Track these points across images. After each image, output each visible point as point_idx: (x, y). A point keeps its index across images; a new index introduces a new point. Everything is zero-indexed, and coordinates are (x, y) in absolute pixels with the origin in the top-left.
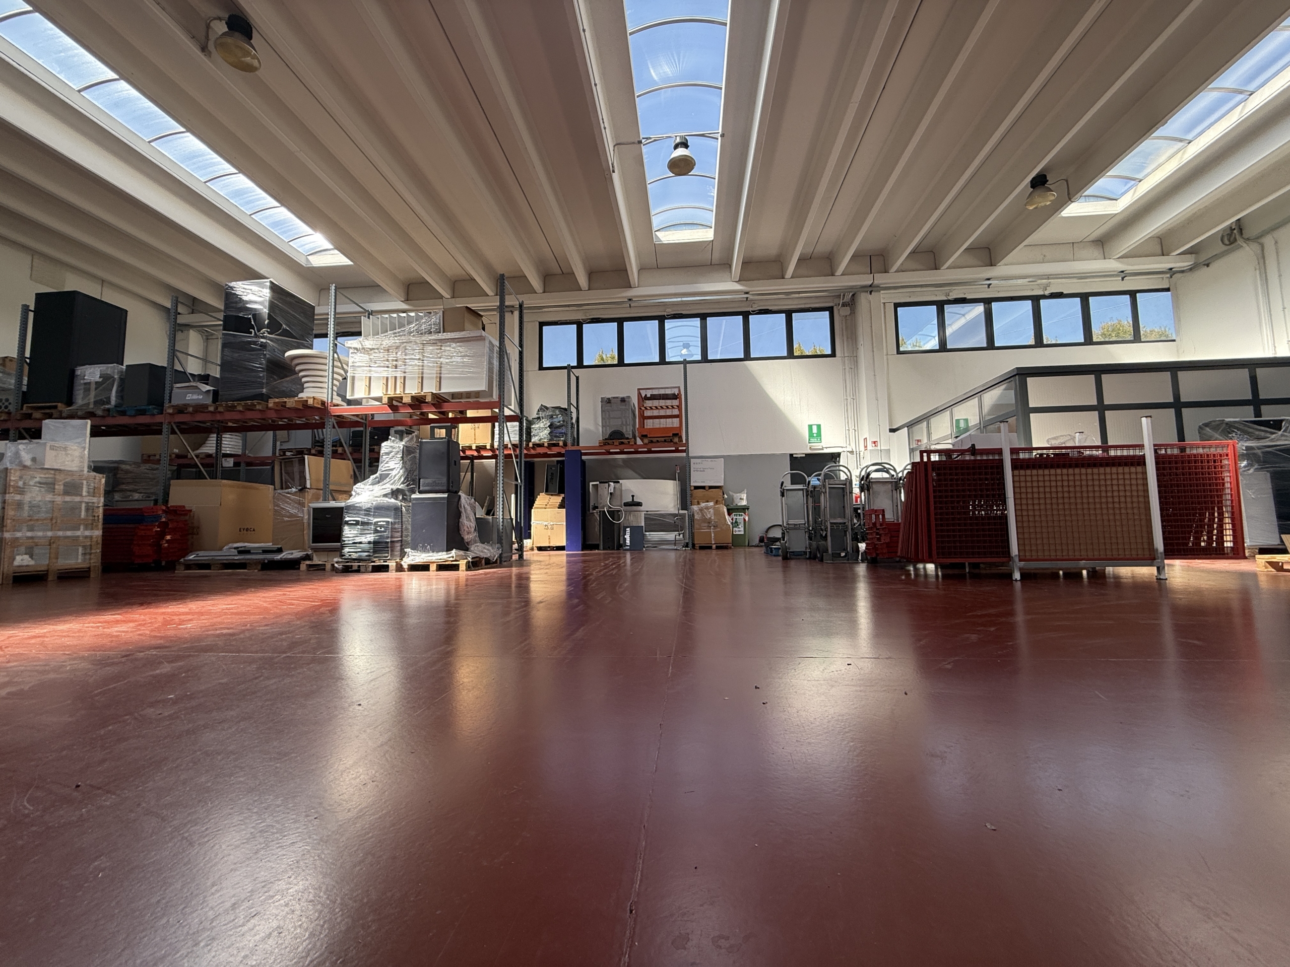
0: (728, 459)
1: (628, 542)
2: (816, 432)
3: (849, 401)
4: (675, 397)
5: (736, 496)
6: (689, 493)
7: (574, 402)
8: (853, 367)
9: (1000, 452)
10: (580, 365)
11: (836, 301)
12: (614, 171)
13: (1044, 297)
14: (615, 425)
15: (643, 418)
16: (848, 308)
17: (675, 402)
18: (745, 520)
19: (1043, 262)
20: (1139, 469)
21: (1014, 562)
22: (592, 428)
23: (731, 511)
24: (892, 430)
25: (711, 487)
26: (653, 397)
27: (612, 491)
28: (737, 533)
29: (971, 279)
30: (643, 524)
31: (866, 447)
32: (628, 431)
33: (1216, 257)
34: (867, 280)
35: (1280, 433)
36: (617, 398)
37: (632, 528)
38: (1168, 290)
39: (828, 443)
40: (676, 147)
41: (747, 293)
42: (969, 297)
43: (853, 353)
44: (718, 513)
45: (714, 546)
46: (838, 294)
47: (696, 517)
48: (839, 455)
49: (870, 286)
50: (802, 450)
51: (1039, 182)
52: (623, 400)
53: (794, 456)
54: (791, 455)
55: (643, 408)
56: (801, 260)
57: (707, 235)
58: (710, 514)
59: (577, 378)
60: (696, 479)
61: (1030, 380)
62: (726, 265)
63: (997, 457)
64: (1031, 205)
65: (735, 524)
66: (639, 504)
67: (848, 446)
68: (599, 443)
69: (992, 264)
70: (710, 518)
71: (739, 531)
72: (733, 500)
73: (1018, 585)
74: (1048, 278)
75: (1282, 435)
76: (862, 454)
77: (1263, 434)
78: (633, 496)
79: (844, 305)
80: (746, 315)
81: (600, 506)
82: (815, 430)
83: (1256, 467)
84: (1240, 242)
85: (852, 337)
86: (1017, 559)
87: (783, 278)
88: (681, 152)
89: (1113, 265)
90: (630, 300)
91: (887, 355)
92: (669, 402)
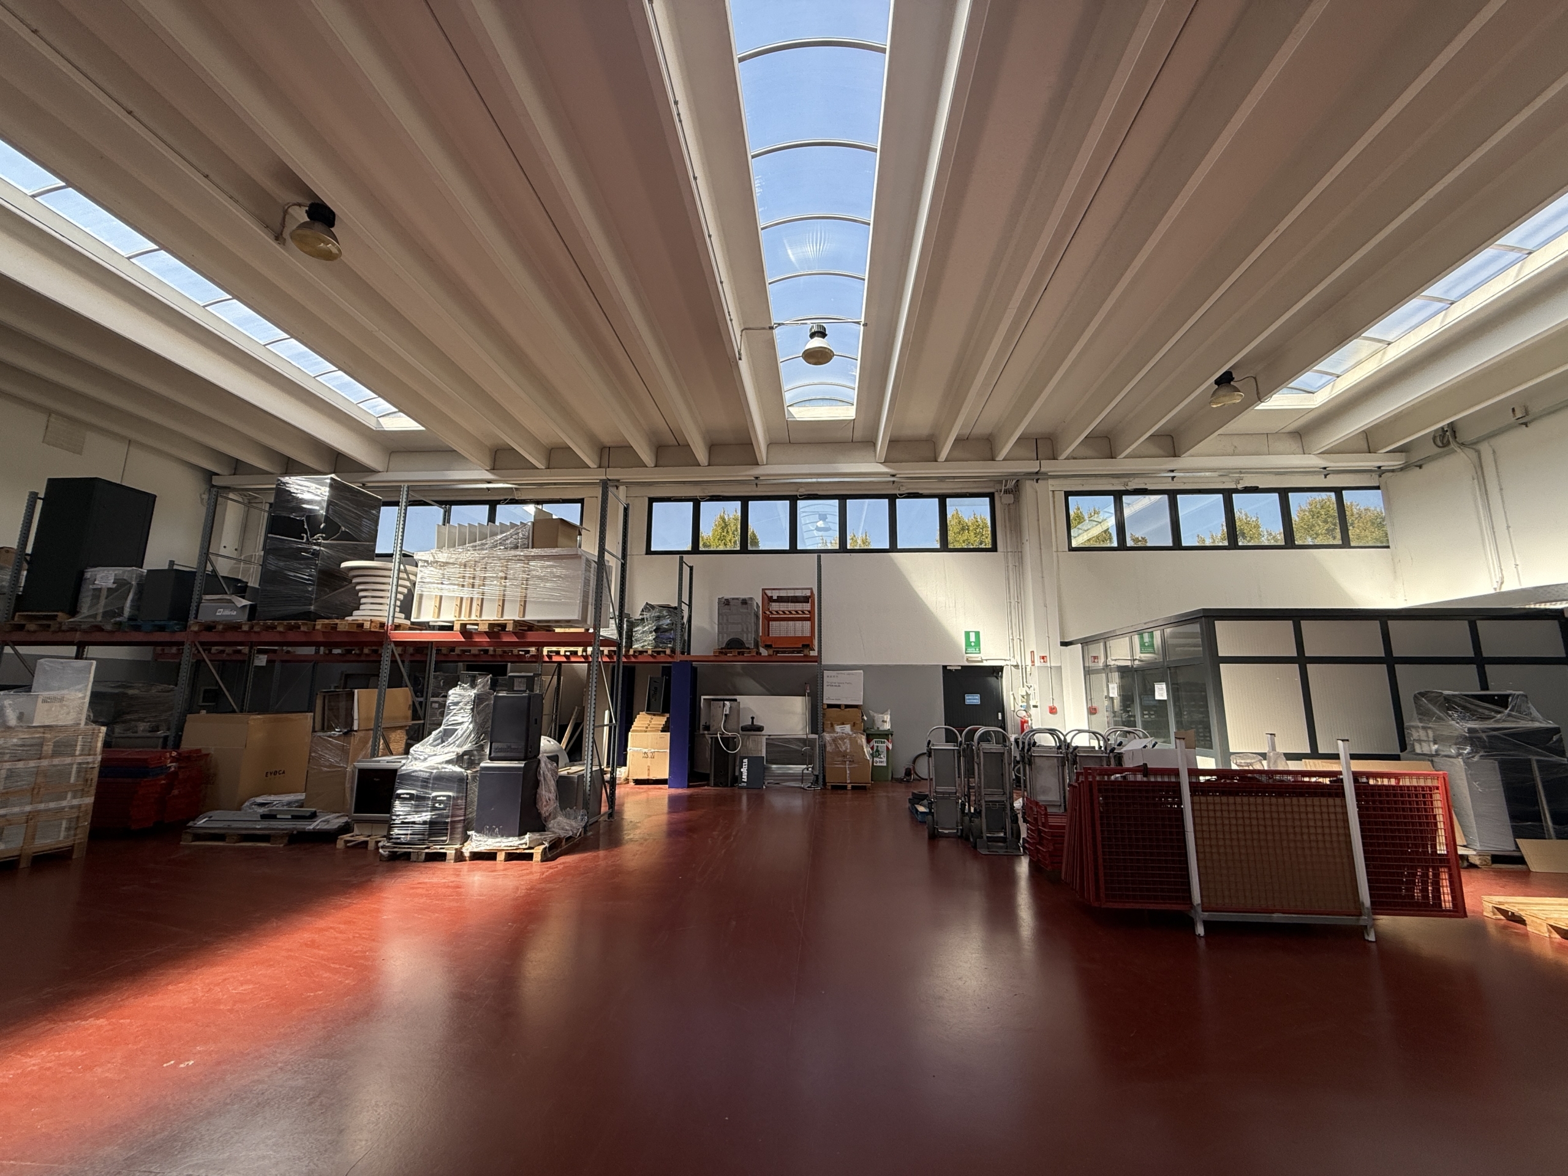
0: (867, 669)
1: (745, 777)
2: (974, 641)
3: (1012, 604)
4: (806, 600)
5: (878, 717)
6: (820, 709)
7: (685, 599)
8: (1017, 564)
9: (1176, 772)
10: (695, 550)
11: (998, 487)
12: (740, 359)
13: (1237, 491)
14: (735, 632)
15: (768, 619)
16: (1012, 496)
17: (807, 607)
18: (888, 748)
19: (1233, 455)
20: (1338, 801)
21: (1196, 911)
22: (706, 626)
23: (871, 737)
24: (1064, 644)
25: (847, 706)
26: (780, 600)
27: (728, 712)
28: (878, 764)
29: (1149, 470)
30: (764, 755)
31: (1033, 662)
32: (749, 640)
33: (1430, 459)
34: (1033, 467)
35: (1507, 711)
36: (737, 599)
37: (750, 759)
38: (1378, 488)
39: (989, 654)
40: (812, 335)
41: (893, 476)
42: (1150, 487)
43: (1017, 548)
44: (854, 742)
45: (849, 786)
46: (998, 480)
47: (829, 749)
48: (1001, 668)
49: (1037, 473)
50: (956, 662)
51: (1225, 380)
52: (744, 602)
53: (948, 668)
54: (945, 667)
55: (768, 613)
56: (958, 440)
57: (848, 413)
58: (846, 746)
59: (691, 568)
60: (831, 696)
61: (1218, 624)
62: (870, 443)
63: (1173, 779)
64: (1217, 403)
65: (876, 753)
66: (760, 729)
67: (1012, 659)
68: (714, 652)
69: (1175, 455)
70: (845, 751)
71: (881, 761)
72: (874, 721)
73: (1202, 943)
74: (1241, 473)
75: (1509, 715)
76: (1028, 669)
77: (1486, 712)
78: (753, 718)
79: (1006, 492)
80: (892, 499)
81: (712, 729)
82: (973, 638)
83: (1481, 754)
84: (1453, 445)
85: (1016, 528)
86: (1199, 909)
87: (936, 461)
88: (817, 342)
89: (1313, 461)
90: (757, 478)
91: (1057, 551)
92: (799, 606)
